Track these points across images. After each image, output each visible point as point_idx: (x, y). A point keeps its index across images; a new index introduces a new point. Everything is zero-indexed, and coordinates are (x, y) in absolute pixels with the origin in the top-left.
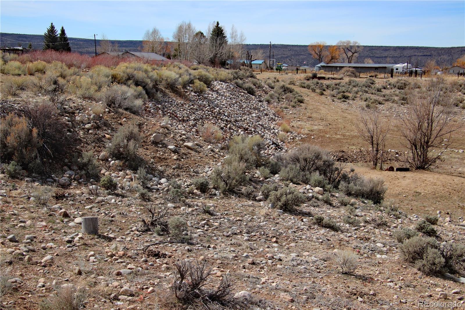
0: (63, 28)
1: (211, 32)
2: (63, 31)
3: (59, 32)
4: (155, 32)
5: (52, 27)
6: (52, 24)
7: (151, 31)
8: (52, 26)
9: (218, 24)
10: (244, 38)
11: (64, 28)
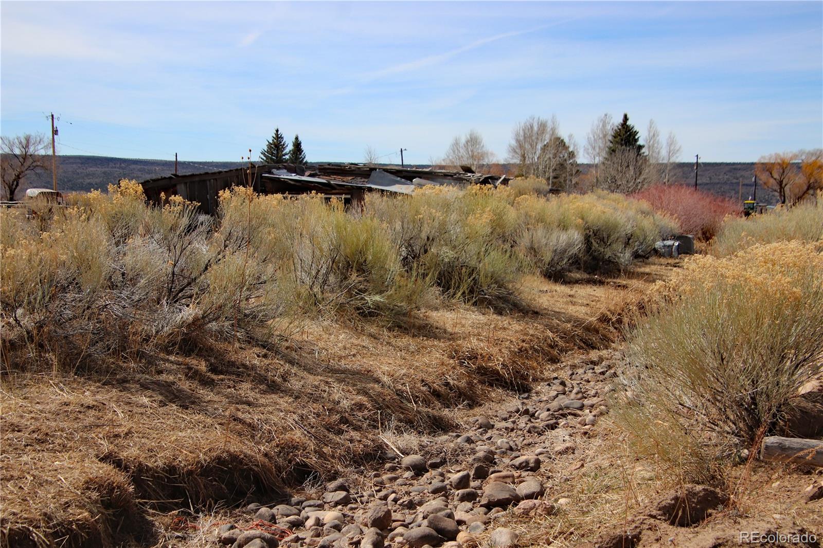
0: (297, 138)
1: (610, 138)
2: (297, 145)
3: (290, 147)
4: (473, 141)
5: (278, 137)
6: (277, 131)
7: (463, 141)
8: (277, 134)
9: (626, 118)
10: (677, 148)
11: (300, 139)
